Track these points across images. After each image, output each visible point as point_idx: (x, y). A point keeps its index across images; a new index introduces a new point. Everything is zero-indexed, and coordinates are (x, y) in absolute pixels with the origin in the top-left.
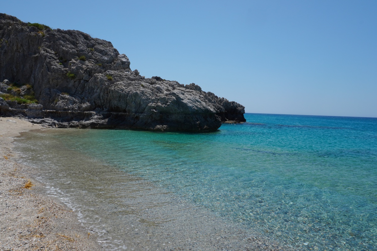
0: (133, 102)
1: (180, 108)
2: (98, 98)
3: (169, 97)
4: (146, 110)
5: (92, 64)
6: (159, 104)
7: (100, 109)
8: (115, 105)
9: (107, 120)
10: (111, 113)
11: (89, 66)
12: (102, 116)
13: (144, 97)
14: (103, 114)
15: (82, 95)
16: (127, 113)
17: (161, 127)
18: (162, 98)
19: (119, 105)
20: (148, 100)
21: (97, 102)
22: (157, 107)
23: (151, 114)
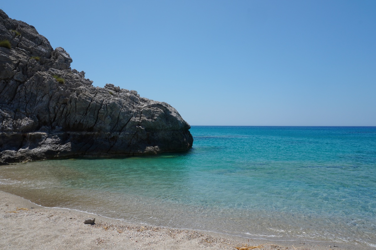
0: (109, 117)
1: (169, 123)
2: (46, 110)
3: (155, 109)
4: (127, 127)
5: (25, 55)
6: (145, 118)
8: (76, 121)
9: (69, 144)
10: (68, 132)
11: (20, 58)
12: (58, 139)
13: (124, 109)
15: (12, 106)
16: (96, 133)
17: (153, 148)
18: (146, 110)
19: (83, 121)
20: (129, 114)
21: (42, 117)
22: (144, 122)
23: (136, 132)
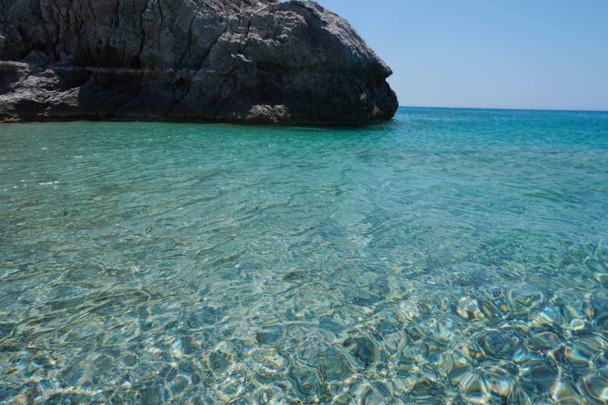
0: (167, 30)
1: (319, 52)
2: (33, 13)
3: (284, 15)
4: (212, 56)
6: (256, 36)
7: (44, 55)
8: (100, 42)
10: (88, 69)
13: (203, 12)
14: (58, 73)
16: (147, 70)
17: (269, 109)
18: (260, 16)
19: (114, 42)
20: (215, 24)
21: (30, 30)
22: (251, 45)
23: (232, 68)
